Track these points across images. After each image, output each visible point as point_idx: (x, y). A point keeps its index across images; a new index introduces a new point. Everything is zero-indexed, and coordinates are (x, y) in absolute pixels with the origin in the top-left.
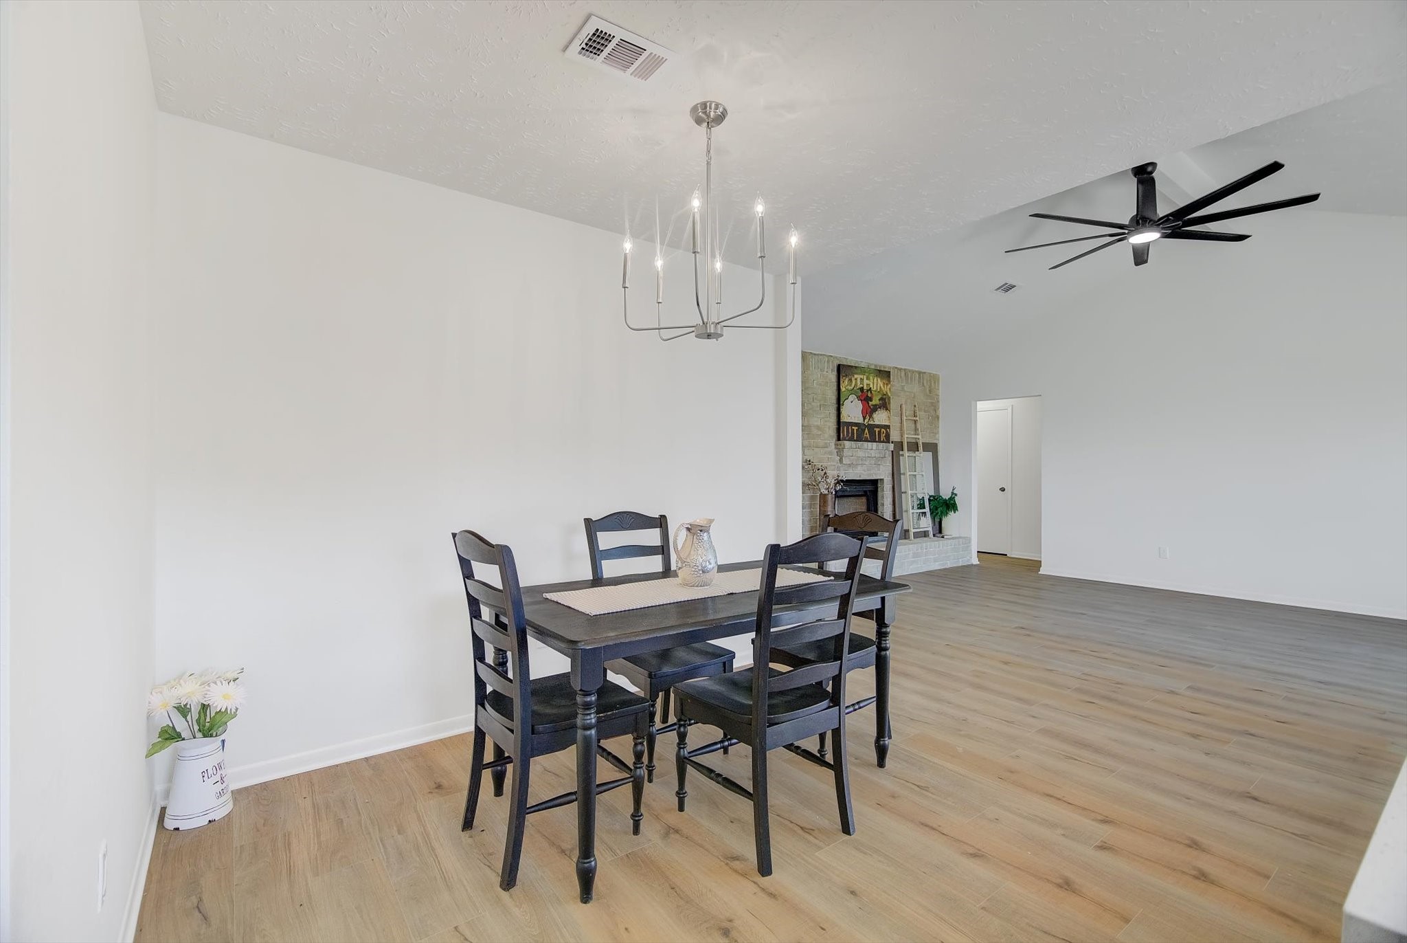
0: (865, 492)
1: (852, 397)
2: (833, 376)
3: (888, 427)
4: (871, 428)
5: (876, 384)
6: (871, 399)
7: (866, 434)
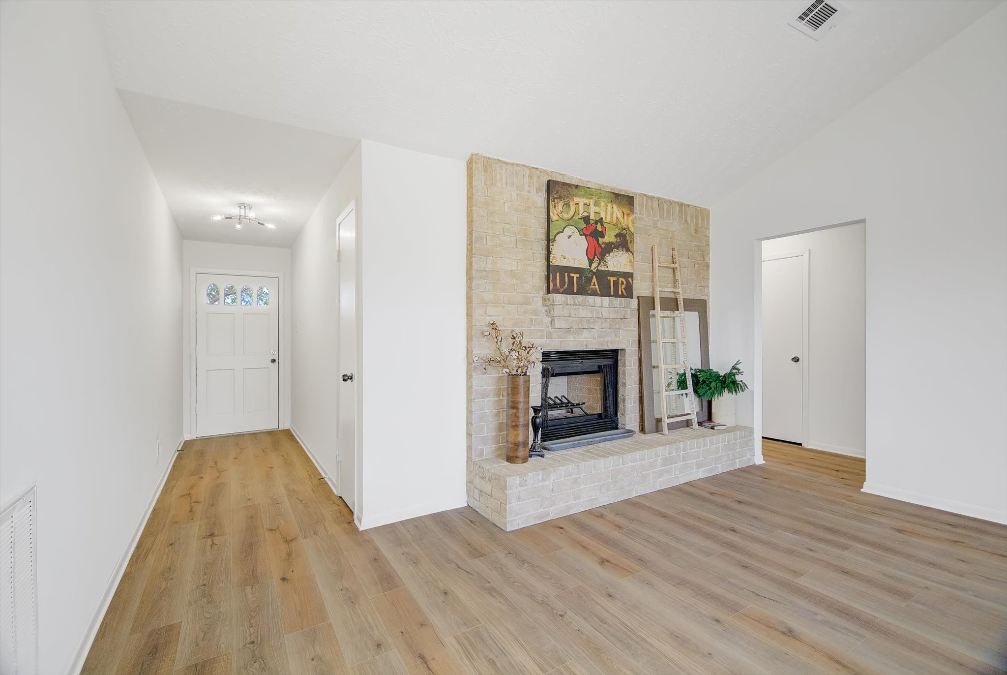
0: (599, 367)
1: (569, 230)
2: (540, 199)
3: (631, 275)
4: (602, 276)
5: (611, 213)
6: (602, 235)
7: (594, 285)
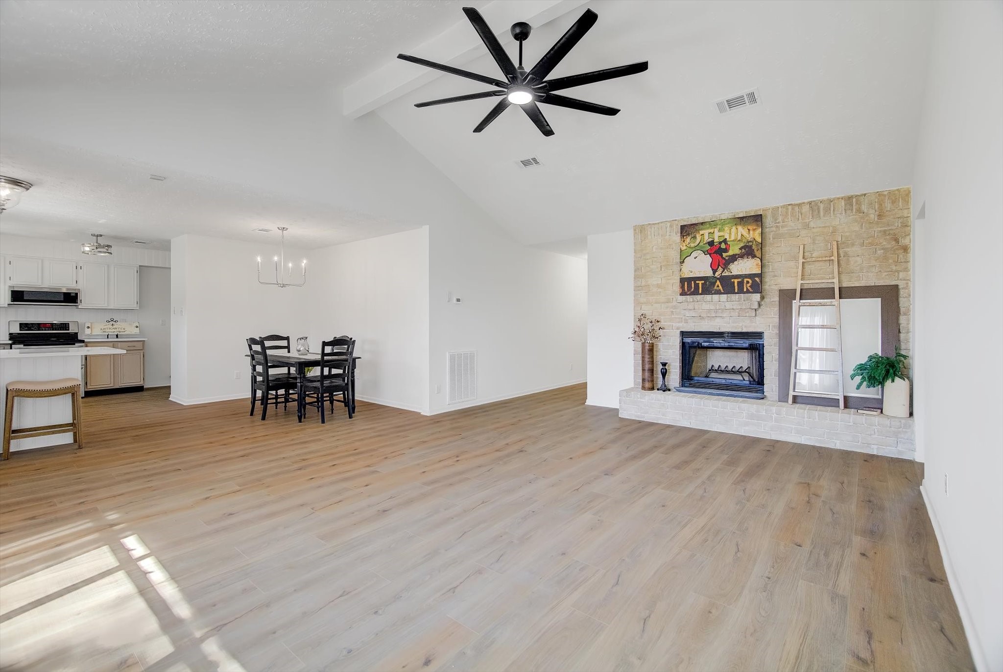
0: (752, 345)
3: (759, 275)
5: (735, 233)
6: (726, 250)
7: (718, 286)
